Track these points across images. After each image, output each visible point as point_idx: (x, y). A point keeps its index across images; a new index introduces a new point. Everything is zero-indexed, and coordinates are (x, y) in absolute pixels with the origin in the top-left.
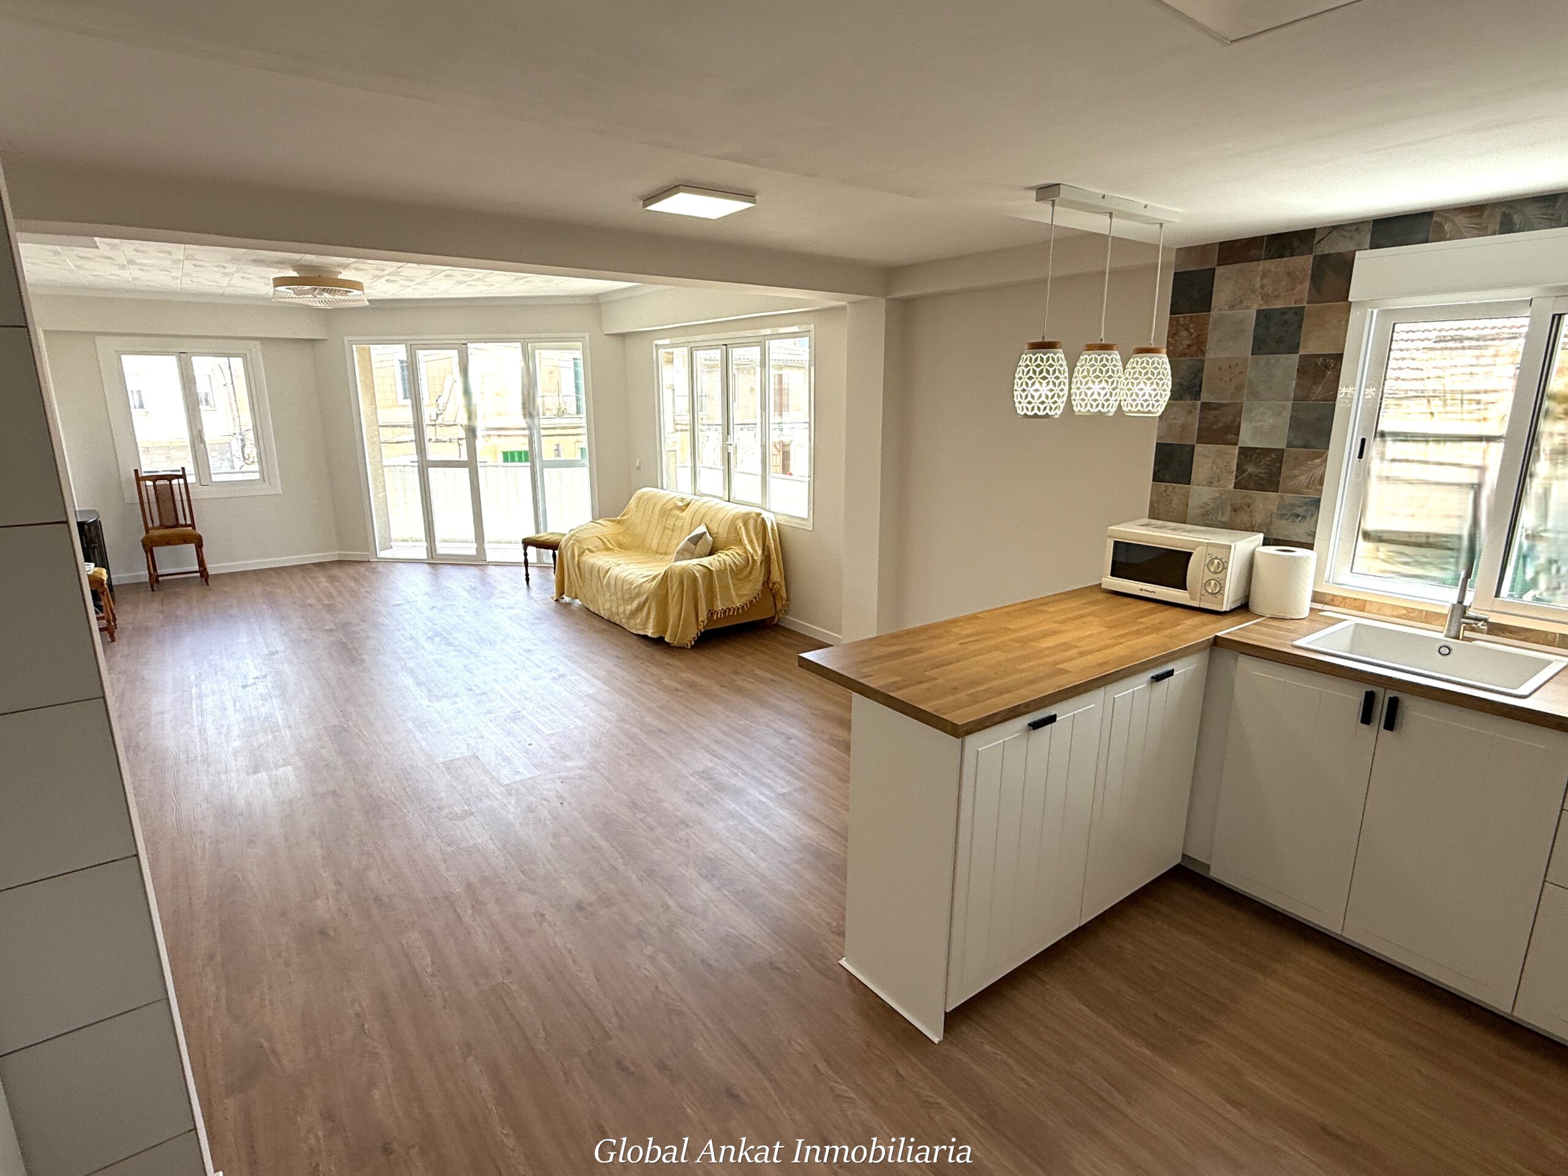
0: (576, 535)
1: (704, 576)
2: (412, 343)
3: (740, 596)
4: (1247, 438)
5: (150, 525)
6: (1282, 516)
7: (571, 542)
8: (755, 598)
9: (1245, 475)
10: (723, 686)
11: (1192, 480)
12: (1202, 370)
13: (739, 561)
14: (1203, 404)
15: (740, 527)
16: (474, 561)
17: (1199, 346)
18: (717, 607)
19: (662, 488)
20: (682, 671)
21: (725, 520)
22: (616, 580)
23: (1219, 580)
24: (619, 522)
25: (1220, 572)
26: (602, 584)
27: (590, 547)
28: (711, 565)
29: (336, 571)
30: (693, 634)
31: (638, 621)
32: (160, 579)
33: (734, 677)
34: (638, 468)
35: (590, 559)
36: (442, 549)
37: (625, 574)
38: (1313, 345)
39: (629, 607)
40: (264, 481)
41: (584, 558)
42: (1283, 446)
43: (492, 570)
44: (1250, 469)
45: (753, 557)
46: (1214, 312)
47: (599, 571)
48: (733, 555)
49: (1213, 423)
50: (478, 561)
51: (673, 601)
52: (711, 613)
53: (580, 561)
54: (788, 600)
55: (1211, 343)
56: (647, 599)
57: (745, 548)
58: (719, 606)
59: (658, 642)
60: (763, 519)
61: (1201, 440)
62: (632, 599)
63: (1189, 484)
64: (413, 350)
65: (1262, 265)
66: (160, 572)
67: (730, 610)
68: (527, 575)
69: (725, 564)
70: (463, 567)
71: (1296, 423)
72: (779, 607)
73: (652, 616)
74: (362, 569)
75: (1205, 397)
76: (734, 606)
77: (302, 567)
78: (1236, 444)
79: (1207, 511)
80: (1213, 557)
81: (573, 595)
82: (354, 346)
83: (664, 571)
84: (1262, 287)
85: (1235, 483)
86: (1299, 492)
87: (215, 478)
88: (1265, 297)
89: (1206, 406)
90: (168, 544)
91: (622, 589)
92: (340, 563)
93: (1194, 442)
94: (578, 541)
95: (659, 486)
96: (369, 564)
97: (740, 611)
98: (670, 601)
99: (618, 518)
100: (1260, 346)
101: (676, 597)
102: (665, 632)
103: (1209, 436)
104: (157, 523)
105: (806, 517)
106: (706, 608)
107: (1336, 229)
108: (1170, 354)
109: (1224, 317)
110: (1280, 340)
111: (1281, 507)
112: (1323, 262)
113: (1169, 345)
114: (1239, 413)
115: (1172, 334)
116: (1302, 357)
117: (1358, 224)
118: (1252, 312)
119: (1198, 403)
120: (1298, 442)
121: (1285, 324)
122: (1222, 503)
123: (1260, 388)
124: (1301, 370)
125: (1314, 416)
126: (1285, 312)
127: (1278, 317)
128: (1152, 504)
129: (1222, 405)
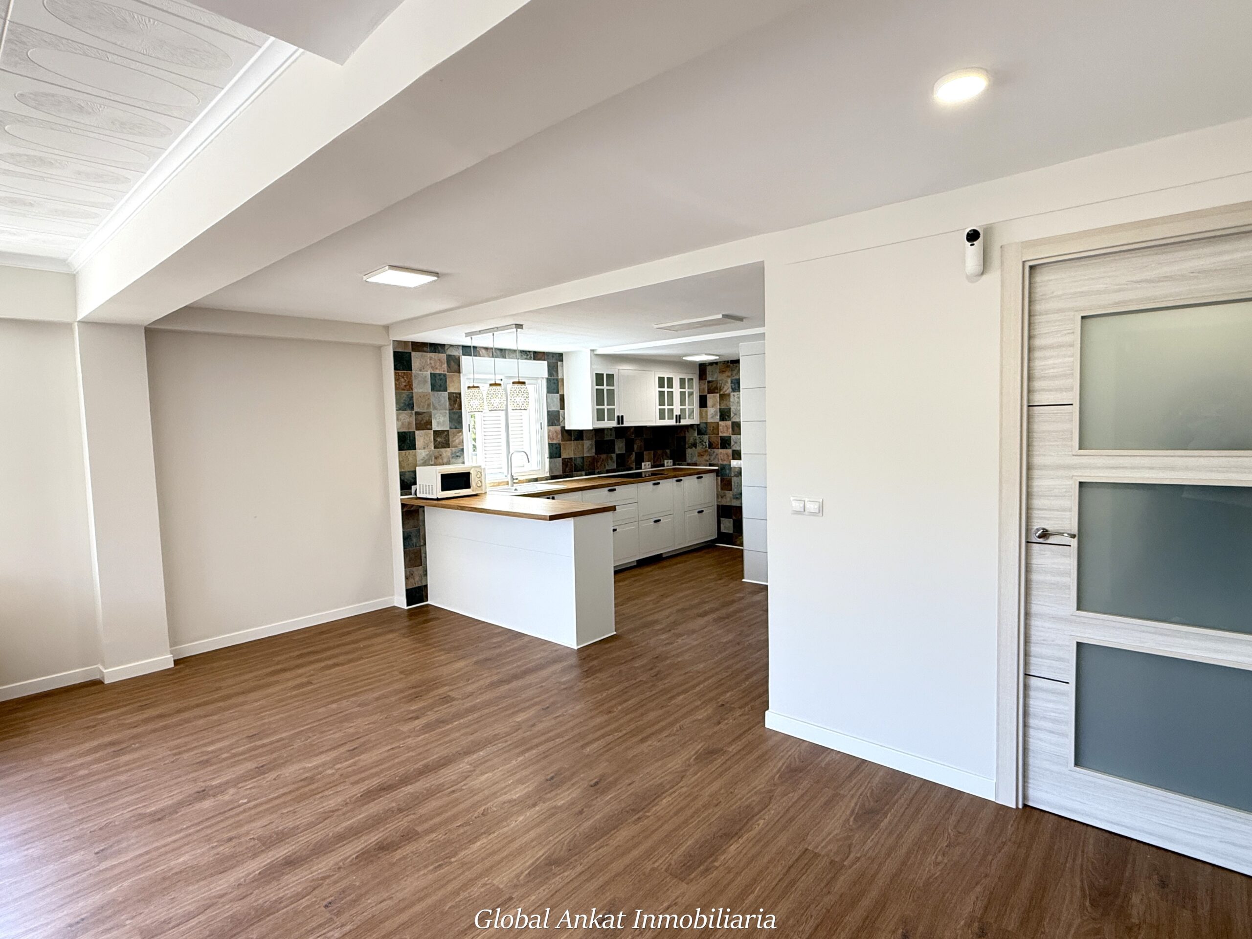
4: (435, 427)
6: (453, 457)
9: (437, 442)
11: (416, 447)
12: (413, 397)
14: (416, 412)
17: (410, 386)
23: (481, 480)
25: (480, 477)
38: (451, 389)
42: (448, 429)
44: (439, 439)
46: (413, 372)
49: (421, 421)
55: (414, 385)
61: (418, 429)
63: (415, 450)
65: (428, 354)
71: (451, 420)
75: (416, 409)
78: (431, 429)
84: (431, 363)
85: (434, 447)
86: (456, 447)
88: (432, 367)
89: (417, 413)
93: (414, 430)
100: (434, 388)
103: (420, 427)
107: (451, 346)
108: (396, 389)
109: (418, 374)
110: (440, 386)
111: (452, 454)
112: (449, 358)
113: (396, 384)
114: (431, 416)
115: (397, 380)
116: (449, 393)
117: (458, 346)
118: (429, 373)
119: (413, 412)
120: (453, 427)
121: (441, 379)
122: (431, 456)
123: (437, 405)
124: (449, 399)
125: (456, 416)
126: (440, 375)
127: (438, 377)
128: (400, 462)
129: (423, 413)
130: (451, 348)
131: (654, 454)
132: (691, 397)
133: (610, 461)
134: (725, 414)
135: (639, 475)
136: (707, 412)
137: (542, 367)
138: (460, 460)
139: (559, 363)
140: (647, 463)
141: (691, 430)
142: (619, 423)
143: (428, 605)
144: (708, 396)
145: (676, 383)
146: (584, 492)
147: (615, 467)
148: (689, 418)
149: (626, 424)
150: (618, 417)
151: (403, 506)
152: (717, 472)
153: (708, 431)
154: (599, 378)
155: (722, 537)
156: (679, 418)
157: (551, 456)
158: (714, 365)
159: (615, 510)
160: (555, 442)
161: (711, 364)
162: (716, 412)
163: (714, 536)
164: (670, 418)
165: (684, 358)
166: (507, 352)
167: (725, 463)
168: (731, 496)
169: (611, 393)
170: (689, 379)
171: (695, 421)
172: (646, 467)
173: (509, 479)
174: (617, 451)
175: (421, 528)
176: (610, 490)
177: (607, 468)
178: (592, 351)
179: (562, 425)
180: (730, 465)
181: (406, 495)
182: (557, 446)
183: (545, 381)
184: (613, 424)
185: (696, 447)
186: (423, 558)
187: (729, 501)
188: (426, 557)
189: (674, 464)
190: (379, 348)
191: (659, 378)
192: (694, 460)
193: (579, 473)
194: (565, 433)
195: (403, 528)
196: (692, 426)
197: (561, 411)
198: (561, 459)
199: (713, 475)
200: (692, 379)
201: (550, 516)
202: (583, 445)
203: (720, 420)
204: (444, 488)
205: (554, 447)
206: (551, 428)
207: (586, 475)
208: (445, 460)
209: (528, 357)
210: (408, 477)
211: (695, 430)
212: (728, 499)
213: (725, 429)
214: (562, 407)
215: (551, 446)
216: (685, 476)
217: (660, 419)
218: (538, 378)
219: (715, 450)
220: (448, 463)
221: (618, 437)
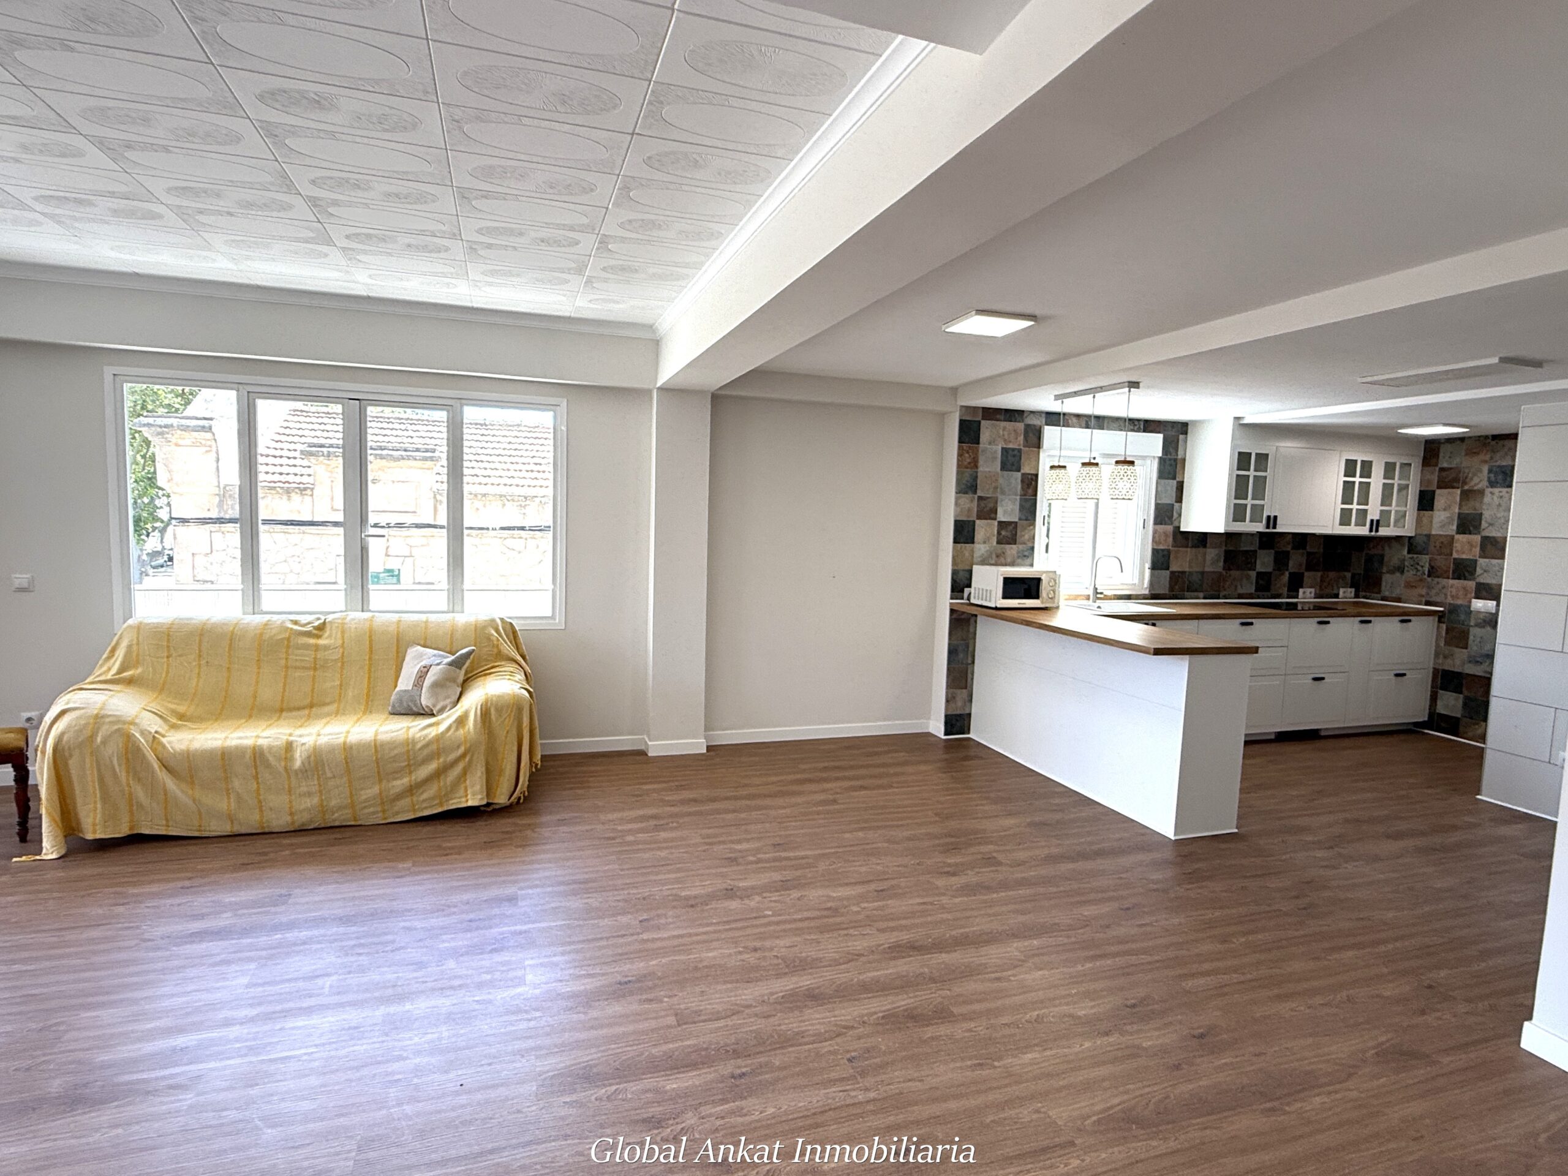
4: (1001, 516)
6: (1019, 557)
9: (1001, 536)
11: (975, 541)
12: (977, 477)
14: (978, 497)
15: (495, 637)
17: (975, 464)
23: (1053, 590)
25: (1054, 586)
31: (427, 794)
38: (1026, 469)
42: (1017, 520)
44: (1003, 533)
46: (981, 445)
49: (984, 508)
55: (981, 462)
61: (979, 518)
63: (974, 544)
65: (1001, 423)
71: (1022, 508)
75: (979, 493)
78: (995, 519)
79: (984, 559)
80: (1051, 578)
84: (1003, 435)
85: (997, 541)
86: (1025, 543)
88: (1005, 440)
89: (980, 498)
93: (975, 519)
100: (1003, 466)
102: (493, 791)
103: (982, 515)
105: (550, 614)
107: (1032, 412)
108: (959, 466)
109: (987, 448)
110: (1013, 465)
111: (1018, 552)
112: (1028, 427)
113: (958, 460)
114: (996, 502)
115: (960, 455)
116: (1023, 474)
117: (1040, 413)
118: (999, 448)
119: (976, 496)
120: (1024, 518)
121: (1014, 456)
122: (991, 553)
123: (1006, 490)
124: (1022, 481)
125: (1028, 505)
126: (1013, 450)
127: (1010, 452)
128: (954, 558)
129: (988, 498)
130: (1032, 415)
131: (1322, 576)
132: (1404, 492)
133: (1244, 580)
134: (1468, 524)
135: (1293, 607)
136: (1432, 517)
137: (1154, 443)
138: (1028, 561)
139: (1181, 437)
140: (1308, 590)
141: (1394, 544)
142: (1268, 527)
143: (969, 739)
144: (1438, 492)
145: (1378, 471)
146: (1201, 622)
147: (1253, 591)
148: (1395, 526)
149: (1279, 530)
150: (1269, 517)
151: (952, 611)
152: (1441, 616)
153: (1431, 548)
154: (1243, 460)
155: (1436, 721)
156: (1376, 525)
157: (1154, 567)
158: (1458, 442)
159: (1257, 652)
160: (1161, 547)
161: (1450, 440)
162: (1451, 519)
163: (1424, 717)
164: (1361, 523)
165: (1400, 431)
166: (1106, 422)
167: (1459, 602)
168: (1465, 657)
169: (1261, 482)
170: (1403, 465)
171: (1408, 529)
172: (1306, 595)
173: (1091, 592)
174: (1260, 568)
175: (971, 642)
176: (1243, 624)
177: (1240, 591)
178: (1237, 419)
179: (1176, 524)
180: (1469, 607)
181: (957, 599)
182: (1166, 553)
183: (1156, 462)
184: (1260, 527)
185: (1402, 572)
186: (969, 680)
187: (1459, 661)
188: (972, 679)
189: (1357, 596)
190: (942, 416)
191: (1347, 460)
192: (1397, 592)
193: (1196, 594)
194: (1179, 536)
195: (950, 639)
196: (1398, 538)
197: (1177, 505)
198: (1168, 572)
199: (1432, 621)
200: (1410, 465)
201: (1155, 649)
202: (1205, 554)
203: (1458, 532)
204: (1006, 596)
205: (1161, 554)
206: (1159, 527)
207: (1205, 598)
208: (1009, 560)
209: (1136, 428)
210: (962, 576)
211: (1403, 545)
212: (1458, 662)
213: (1465, 547)
214: (1179, 499)
215: (1155, 552)
216: (1376, 615)
217: (1341, 524)
218: (1146, 457)
219: (1440, 580)
220: (1012, 564)
221: (1262, 546)
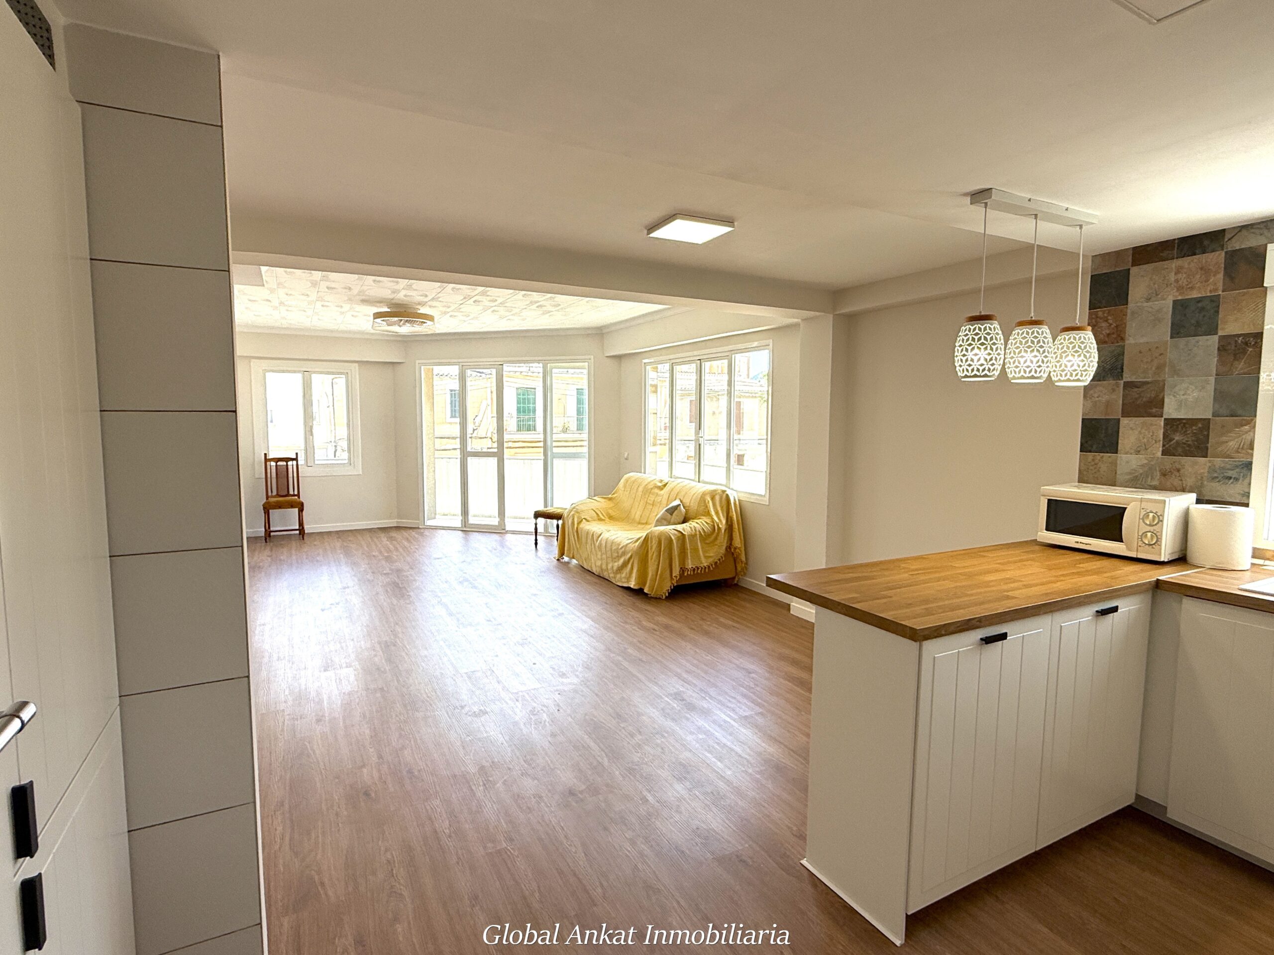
0: (577, 507)
1: (678, 539)
2: (462, 364)
3: (706, 557)
4: (1171, 409)
5: (270, 494)
6: (1214, 479)
7: (572, 513)
8: (719, 560)
9: (1172, 443)
10: (692, 629)
11: (1119, 448)
12: (1123, 354)
13: (707, 528)
15: (708, 501)
16: (495, 529)
17: (1119, 334)
18: (688, 565)
19: (645, 473)
20: (658, 616)
21: (696, 495)
22: (606, 542)
23: (1155, 532)
24: (610, 499)
25: (1156, 524)
26: (595, 547)
27: (586, 517)
28: (684, 531)
29: (394, 534)
30: (667, 586)
31: (623, 575)
32: (272, 534)
33: (701, 622)
34: (626, 459)
35: (586, 526)
36: (472, 520)
37: (613, 537)
38: (1232, 327)
39: (616, 564)
40: (351, 464)
41: (581, 526)
42: (1208, 415)
43: (509, 537)
44: (1177, 437)
45: (718, 526)
46: (1131, 305)
47: (593, 535)
48: (703, 524)
49: (1136, 399)
50: (500, 530)
51: (651, 559)
52: (683, 570)
53: (579, 528)
54: (746, 563)
55: (1130, 331)
56: (631, 557)
57: (712, 519)
58: (690, 565)
59: (638, 593)
60: (727, 495)
61: (1126, 414)
62: (619, 557)
63: (1117, 453)
64: (464, 370)
65: (1174, 264)
66: (272, 529)
67: (698, 568)
68: (536, 540)
69: (695, 530)
70: (487, 534)
71: (1219, 395)
72: (739, 569)
73: (635, 571)
74: (413, 533)
75: (1127, 377)
76: (702, 565)
77: (370, 530)
78: (1161, 416)
79: (1137, 476)
80: (1148, 511)
81: (571, 556)
82: (422, 367)
83: (645, 535)
84: (1177, 281)
85: (1163, 451)
86: (1230, 457)
87: (316, 462)
88: (1180, 289)
89: (1128, 385)
90: (280, 508)
91: (611, 549)
92: (398, 528)
93: (1119, 416)
94: (578, 512)
95: (643, 471)
96: (419, 530)
97: (707, 570)
98: (649, 560)
99: (610, 496)
100: (1177, 331)
101: (654, 555)
102: (645, 585)
103: (1132, 409)
104: (275, 493)
105: (763, 493)
106: (679, 566)
107: (1243, 228)
109: (1142, 308)
110: (1199, 324)
111: (1212, 471)
112: (1234, 256)
114: (1163, 390)
116: (1222, 338)
117: (1265, 222)
118: (1169, 303)
119: (1124, 383)
120: (1224, 411)
121: (1201, 310)
122: (1152, 469)
123: (1183, 366)
124: (1219, 349)
125: (1240, 388)
126: (1201, 300)
127: (1195, 305)
129: (1147, 383)
130: (1242, 233)
138: (1236, 487)
204: (1052, 526)
208: (1189, 482)
220: (1197, 490)
